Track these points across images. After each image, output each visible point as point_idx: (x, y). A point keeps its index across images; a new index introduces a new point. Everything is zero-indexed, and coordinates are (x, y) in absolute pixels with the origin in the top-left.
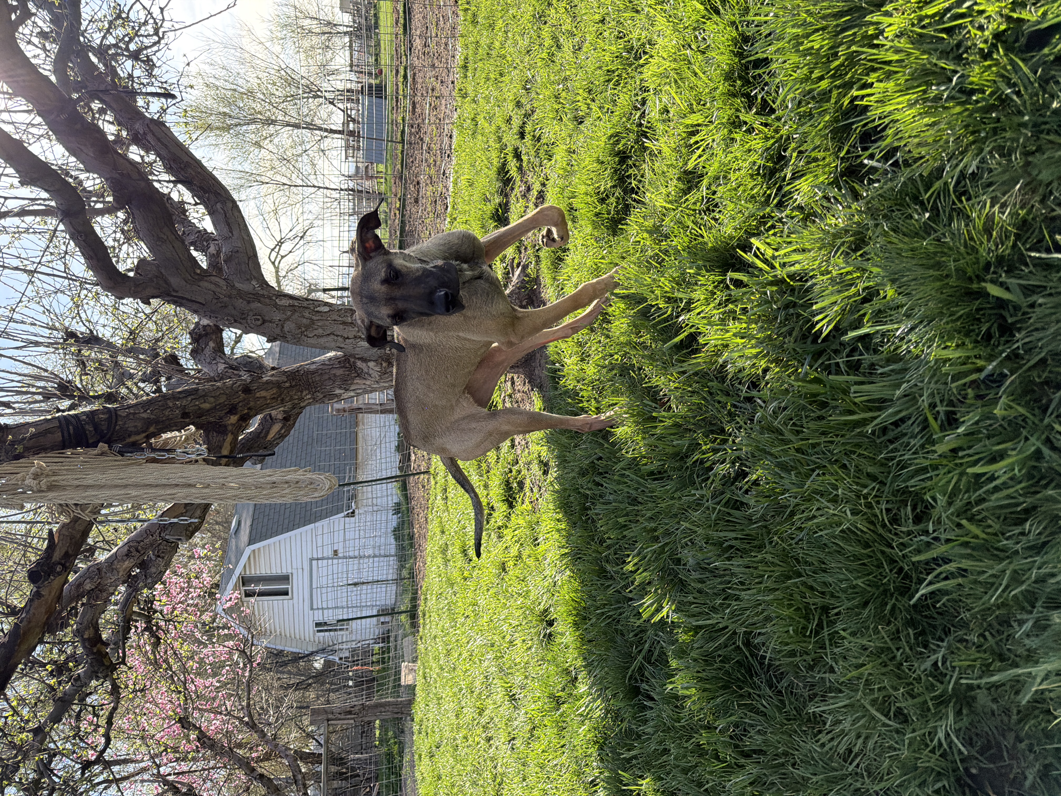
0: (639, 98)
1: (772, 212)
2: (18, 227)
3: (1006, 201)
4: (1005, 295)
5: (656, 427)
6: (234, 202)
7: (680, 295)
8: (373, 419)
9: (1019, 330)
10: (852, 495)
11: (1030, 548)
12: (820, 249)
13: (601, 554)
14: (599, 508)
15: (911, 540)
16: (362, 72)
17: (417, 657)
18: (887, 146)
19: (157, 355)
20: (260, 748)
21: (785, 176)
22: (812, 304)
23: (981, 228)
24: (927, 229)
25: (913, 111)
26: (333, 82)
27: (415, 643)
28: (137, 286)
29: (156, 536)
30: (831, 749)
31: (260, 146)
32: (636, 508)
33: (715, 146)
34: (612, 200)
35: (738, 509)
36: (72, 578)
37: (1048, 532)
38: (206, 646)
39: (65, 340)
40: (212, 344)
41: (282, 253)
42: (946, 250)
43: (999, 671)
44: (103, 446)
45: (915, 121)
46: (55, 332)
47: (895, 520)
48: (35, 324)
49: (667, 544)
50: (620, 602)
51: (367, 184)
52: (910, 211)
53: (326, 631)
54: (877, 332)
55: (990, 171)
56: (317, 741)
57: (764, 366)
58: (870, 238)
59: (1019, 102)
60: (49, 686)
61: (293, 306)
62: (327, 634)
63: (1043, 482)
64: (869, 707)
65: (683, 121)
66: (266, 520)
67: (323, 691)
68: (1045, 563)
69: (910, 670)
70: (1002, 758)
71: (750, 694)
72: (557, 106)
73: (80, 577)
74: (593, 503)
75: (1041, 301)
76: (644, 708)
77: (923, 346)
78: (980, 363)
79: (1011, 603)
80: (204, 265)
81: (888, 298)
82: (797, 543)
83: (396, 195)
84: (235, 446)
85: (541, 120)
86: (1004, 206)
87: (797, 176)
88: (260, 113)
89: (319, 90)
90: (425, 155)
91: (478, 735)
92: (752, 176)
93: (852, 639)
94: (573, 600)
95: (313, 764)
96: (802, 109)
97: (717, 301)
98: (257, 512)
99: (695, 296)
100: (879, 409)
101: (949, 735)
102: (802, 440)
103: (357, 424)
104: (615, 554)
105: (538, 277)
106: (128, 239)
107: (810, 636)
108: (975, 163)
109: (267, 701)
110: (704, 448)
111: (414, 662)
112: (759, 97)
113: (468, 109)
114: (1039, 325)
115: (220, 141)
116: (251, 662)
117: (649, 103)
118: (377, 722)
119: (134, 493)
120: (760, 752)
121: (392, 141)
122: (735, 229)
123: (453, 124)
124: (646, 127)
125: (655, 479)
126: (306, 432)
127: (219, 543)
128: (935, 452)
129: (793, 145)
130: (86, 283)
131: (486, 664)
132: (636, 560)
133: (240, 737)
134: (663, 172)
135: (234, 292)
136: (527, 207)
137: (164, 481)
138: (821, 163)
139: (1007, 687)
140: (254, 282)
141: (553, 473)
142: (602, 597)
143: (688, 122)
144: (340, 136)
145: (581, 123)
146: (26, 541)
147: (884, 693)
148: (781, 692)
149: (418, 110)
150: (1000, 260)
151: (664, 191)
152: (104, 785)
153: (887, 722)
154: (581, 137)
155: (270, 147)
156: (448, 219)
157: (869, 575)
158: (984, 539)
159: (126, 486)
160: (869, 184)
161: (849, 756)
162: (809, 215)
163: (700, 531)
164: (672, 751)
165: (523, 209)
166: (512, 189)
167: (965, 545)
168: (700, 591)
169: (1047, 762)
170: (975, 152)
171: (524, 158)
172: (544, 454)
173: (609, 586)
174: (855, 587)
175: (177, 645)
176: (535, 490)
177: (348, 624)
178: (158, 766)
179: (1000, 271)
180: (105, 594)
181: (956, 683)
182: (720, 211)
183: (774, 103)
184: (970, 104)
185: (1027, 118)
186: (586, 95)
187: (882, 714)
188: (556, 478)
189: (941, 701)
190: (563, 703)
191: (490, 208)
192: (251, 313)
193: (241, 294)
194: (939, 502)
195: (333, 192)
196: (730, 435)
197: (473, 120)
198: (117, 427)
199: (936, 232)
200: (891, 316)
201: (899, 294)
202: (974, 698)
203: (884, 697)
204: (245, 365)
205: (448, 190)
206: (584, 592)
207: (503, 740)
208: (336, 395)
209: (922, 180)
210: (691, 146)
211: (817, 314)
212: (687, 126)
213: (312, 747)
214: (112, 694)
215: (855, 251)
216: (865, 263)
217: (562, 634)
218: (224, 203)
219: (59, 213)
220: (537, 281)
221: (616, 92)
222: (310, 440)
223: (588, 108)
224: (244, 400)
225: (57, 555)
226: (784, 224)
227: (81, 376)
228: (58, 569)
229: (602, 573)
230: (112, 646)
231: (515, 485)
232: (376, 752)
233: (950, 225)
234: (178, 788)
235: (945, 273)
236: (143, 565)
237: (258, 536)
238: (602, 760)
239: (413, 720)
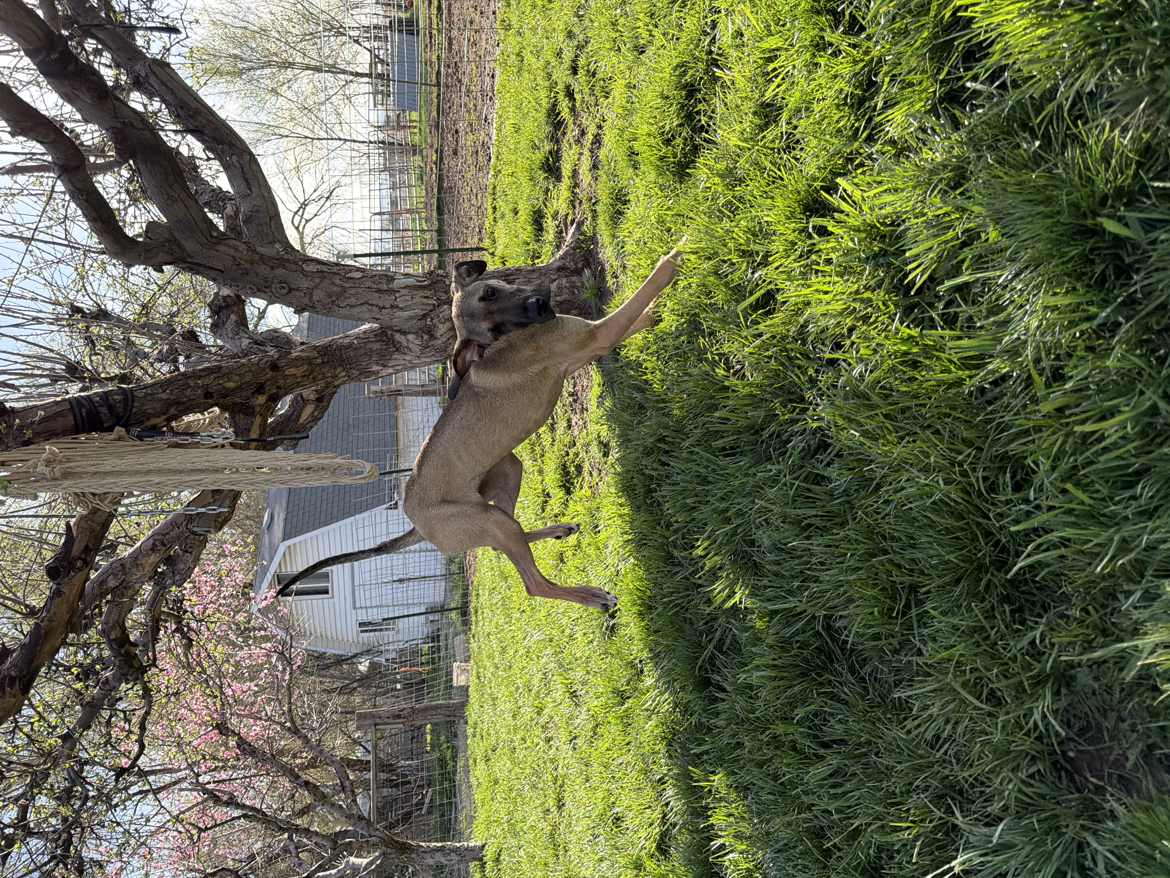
0: (709, 20)
1: (861, 148)
2: (10, 189)
3: (1128, 124)
4: (1123, 232)
5: (728, 397)
6: (251, 154)
7: (757, 247)
8: (415, 402)
9: (1137, 271)
10: (946, 463)
11: (1141, 513)
12: (914, 187)
13: (667, 538)
14: (665, 490)
15: (1009, 509)
16: (389, 5)
17: (469, 657)
18: (992, 65)
19: (174, 331)
20: (305, 754)
21: (876, 106)
22: (904, 252)
23: (1098, 156)
24: (1037, 160)
25: (1025, 22)
26: (357, 17)
27: (468, 641)
28: (147, 251)
29: (183, 528)
30: (917, 736)
31: (278, 94)
32: (706, 488)
33: (796, 72)
34: (679, 141)
35: (818, 484)
36: (93, 575)
37: (1161, 494)
38: (241, 648)
39: (71, 316)
40: (233, 317)
41: (307, 216)
42: (1058, 183)
43: (1102, 647)
44: (119, 430)
45: (1026, 34)
46: (59, 308)
47: (992, 489)
48: (36, 299)
49: (739, 525)
50: (688, 590)
51: (399, 136)
52: (1018, 140)
53: (371, 631)
54: (977, 280)
55: (1111, 88)
56: (364, 748)
57: (849, 324)
58: (971, 173)
59: (1147, 6)
60: (76, 690)
61: (322, 272)
62: (372, 634)
63: (1159, 440)
64: (960, 690)
65: (759, 45)
66: (301, 514)
67: (369, 694)
68: (1158, 527)
69: (1005, 649)
70: (1101, 740)
71: (830, 681)
72: (614, 35)
73: (103, 573)
74: (659, 485)
75: (1163, 237)
76: (716, 700)
77: (1029, 294)
78: (1093, 309)
79: (1118, 574)
80: (222, 229)
81: (990, 240)
82: (883, 518)
83: (432, 146)
84: (264, 430)
85: (597, 52)
86: (1125, 130)
87: (888, 105)
88: (275, 54)
89: (341, 27)
90: (464, 99)
91: (537, 735)
92: (838, 106)
93: (942, 618)
94: (637, 589)
95: (361, 771)
96: (896, 25)
97: (798, 253)
98: (291, 505)
99: (773, 247)
100: (978, 367)
101: (1046, 717)
102: (890, 404)
103: (396, 408)
104: (683, 539)
105: (594, 235)
106: (135, 201)
107: (896, 618)
108: (1093, 81)
109: (309, 705)
110: (782, 418)
111: (466, 661)
112: (847, 13)
113: (512, 42)
114: (1160, 265)
115: (231, 88)
116: (290, 664)
117: (720, 26)
118: (428, 726)
119: (157, 480)
120: (842, 742)
121: (426, 84)
122: (819, 168)
123: (495, 61)
124: (718, 54)
125: (728, 455)
126: (341, 418)
127: (251, 537)
128: (1039, 411)
129: (885, 68)
130: (89, 251)
131: (545, 659)
132: (706, 544)
133: (282, 743)
134: (737, 106)
135: (257, 257)
136: (581, 154)
137: (189, 466)
138: (917, 88)
139: (1111, 665)
140: (277, 246)
141: (614, 454)
142: (669, 584)
143: (765, 45)
144: (366, 80)
145: (643, 52)
146: (41, 537)
147: (976, 674)
148: (864, 679)
149: (455, 47)
150: (1119, 192)
151: (738, 129)
152: (139, 797)
153: (979, 704)
154: (642, 70)
155: (289, 94)
156: (492, 172)
157: (962, 549)
158: (1090, 505)
159: (148, 472)
160: (972, 110)
161: (937, 742)
162: (903, 149)
163: (776, 509)
164: (746, 744)
165: (577, 157)
166: (564, 134)
167: (1070, 512)
168: (776, 574)
169: (1150, 741)
170: (1095, 67)
171: (578, 97)
172: (604, 434)
173: (676, 573)
174: (947, 562)
175: (210, 646)
176: (595, 474)
177: (394, 624)
178: (198, 775)
179: (1117, 204)
180: (130, 592)
181: (1055, 660)
182: (802, 149)
183: (864, 19)
184: (1091, 11)
185: (1155, 24)
186: (647, 20)
187: (974, 696)
188: (617, 460)
189: (1039, 682)
190: (629, 698)
191: (539, 156)
192: (275, 281)
193: (263, 259)
194: (1041, 467)
195: (361, 145)
196: (811, 404)
197: (518, 55)
198: (134, 410)
199: (1046, 162)
200: (992, 260)
201: (1003, 235)
202: (1073, 678)
203: (976, 679)
204: (271, 340)
205: (490, 138)
206: (648, 580)
207: (564, 740)
208: (374, 373)
209: (1033, 105)
210: (768, 74)
211: (910, 263)
212: (763, 51)
213: (359, 754)
214: (143, 697)
215: (954, 189)
216: (966, 202)
217: (627, 625)
218: (240, 155)
219: (56, 168)
220: (593, 239)
221: (682, 14)
222: (346, 425)
223: (651, 35)
224: (273, 377)
225: (76, 550)
226: (874, 160)
227: (90, 356)
228: (78, 565)
229: (670, 560)
230: (141, 648)
231: (573, 469)
232: (427, 757)
233: (1063, 154)
234: (218, 797)
235: (1057, 208)
236: (169, 561)
237: (293, 531)
238: (670, 757)
239: (466, 723)
